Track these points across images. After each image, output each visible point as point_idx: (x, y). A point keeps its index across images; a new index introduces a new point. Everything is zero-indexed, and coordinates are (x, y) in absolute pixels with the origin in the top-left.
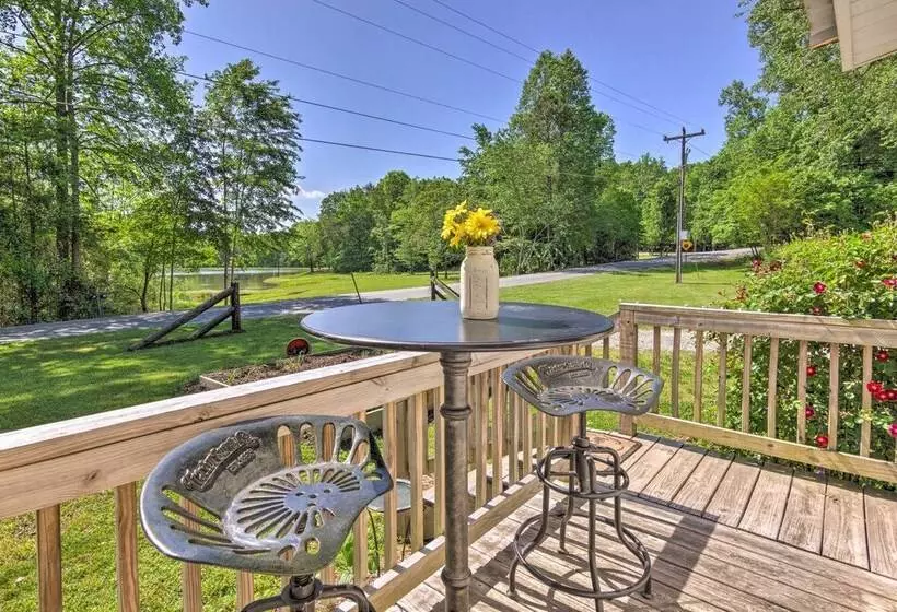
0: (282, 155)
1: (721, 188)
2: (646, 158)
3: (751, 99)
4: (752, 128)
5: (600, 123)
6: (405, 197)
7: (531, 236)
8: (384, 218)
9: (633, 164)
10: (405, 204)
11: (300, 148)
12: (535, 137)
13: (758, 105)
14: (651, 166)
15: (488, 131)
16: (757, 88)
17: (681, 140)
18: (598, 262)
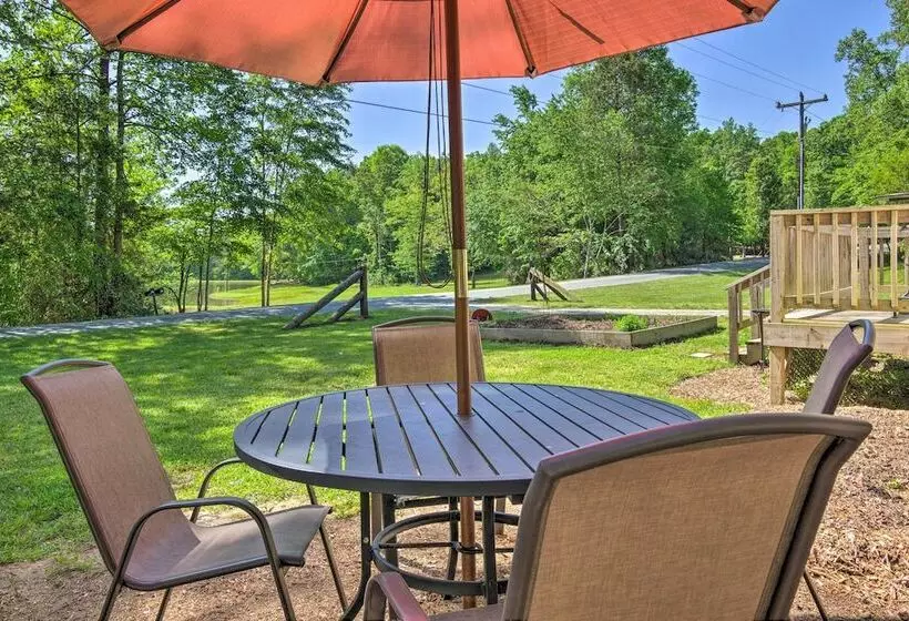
0: (330, 130)
1: (842, 166)
2: (729, 124)
3: (878, 53)
4: (881, 90)
5: (683, 83)
6: (403, 181)
7: (599, 229)
8: (374, 209)
9: (712, 133)
10: (403, 189)
11: (347, 121)
12: (603, 103)
13: (886, 60)
14: (738, 135)
15: (531, 93)
16: (885, 39)
17: (798, 107)
18: (681, 264)
